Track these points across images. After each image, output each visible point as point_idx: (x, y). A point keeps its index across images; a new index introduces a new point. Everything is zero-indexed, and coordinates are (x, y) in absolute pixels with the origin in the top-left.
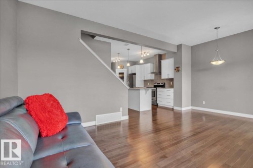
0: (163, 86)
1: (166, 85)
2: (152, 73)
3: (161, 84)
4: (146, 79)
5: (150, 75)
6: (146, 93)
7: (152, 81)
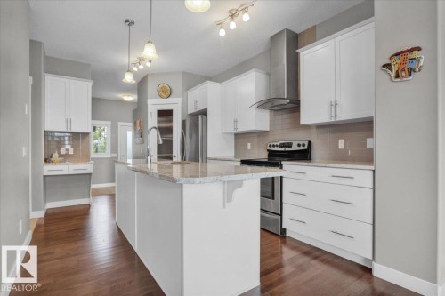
0: (304, 155)
1: (316, 153)
2: (262, 105)
3: (295, 148)
4: (242, 128)
5: (254, 112)
6: (228, 197)
7: (261, 134)
